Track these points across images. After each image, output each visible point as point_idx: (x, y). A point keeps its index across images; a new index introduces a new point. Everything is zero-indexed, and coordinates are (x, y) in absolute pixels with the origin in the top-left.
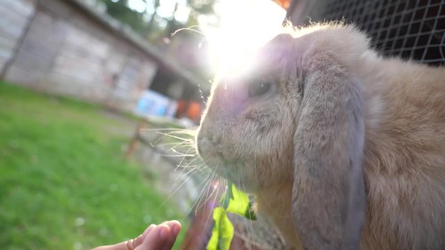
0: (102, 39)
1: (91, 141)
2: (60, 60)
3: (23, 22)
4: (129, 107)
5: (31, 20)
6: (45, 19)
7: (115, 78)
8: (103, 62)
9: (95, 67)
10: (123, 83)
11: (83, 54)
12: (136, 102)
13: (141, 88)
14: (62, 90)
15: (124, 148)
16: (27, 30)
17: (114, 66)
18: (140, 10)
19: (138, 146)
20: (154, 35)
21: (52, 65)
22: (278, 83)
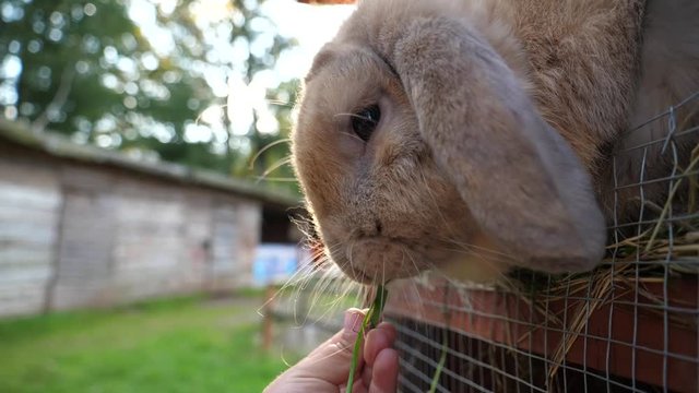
0: (168, 200)
1: (205, 348)
2: (121, 252)
3: (50, 218)
4: (242, 281)
5: (62, 211)
6: (80, 203)
7: (206, 246)
8: (182, 231)
9: (172, 242)
10: (220, 250)
11: (149, 230)
12: (249, 269)
13: (247, 245)
14: (138, 293)
15: (257, 340)
16: (60, 228)
17: (200, 230)
18: (205, 139)
19: (275, 329)
20: (239, 166)
21: (111, 263)
22: (383, 91)
